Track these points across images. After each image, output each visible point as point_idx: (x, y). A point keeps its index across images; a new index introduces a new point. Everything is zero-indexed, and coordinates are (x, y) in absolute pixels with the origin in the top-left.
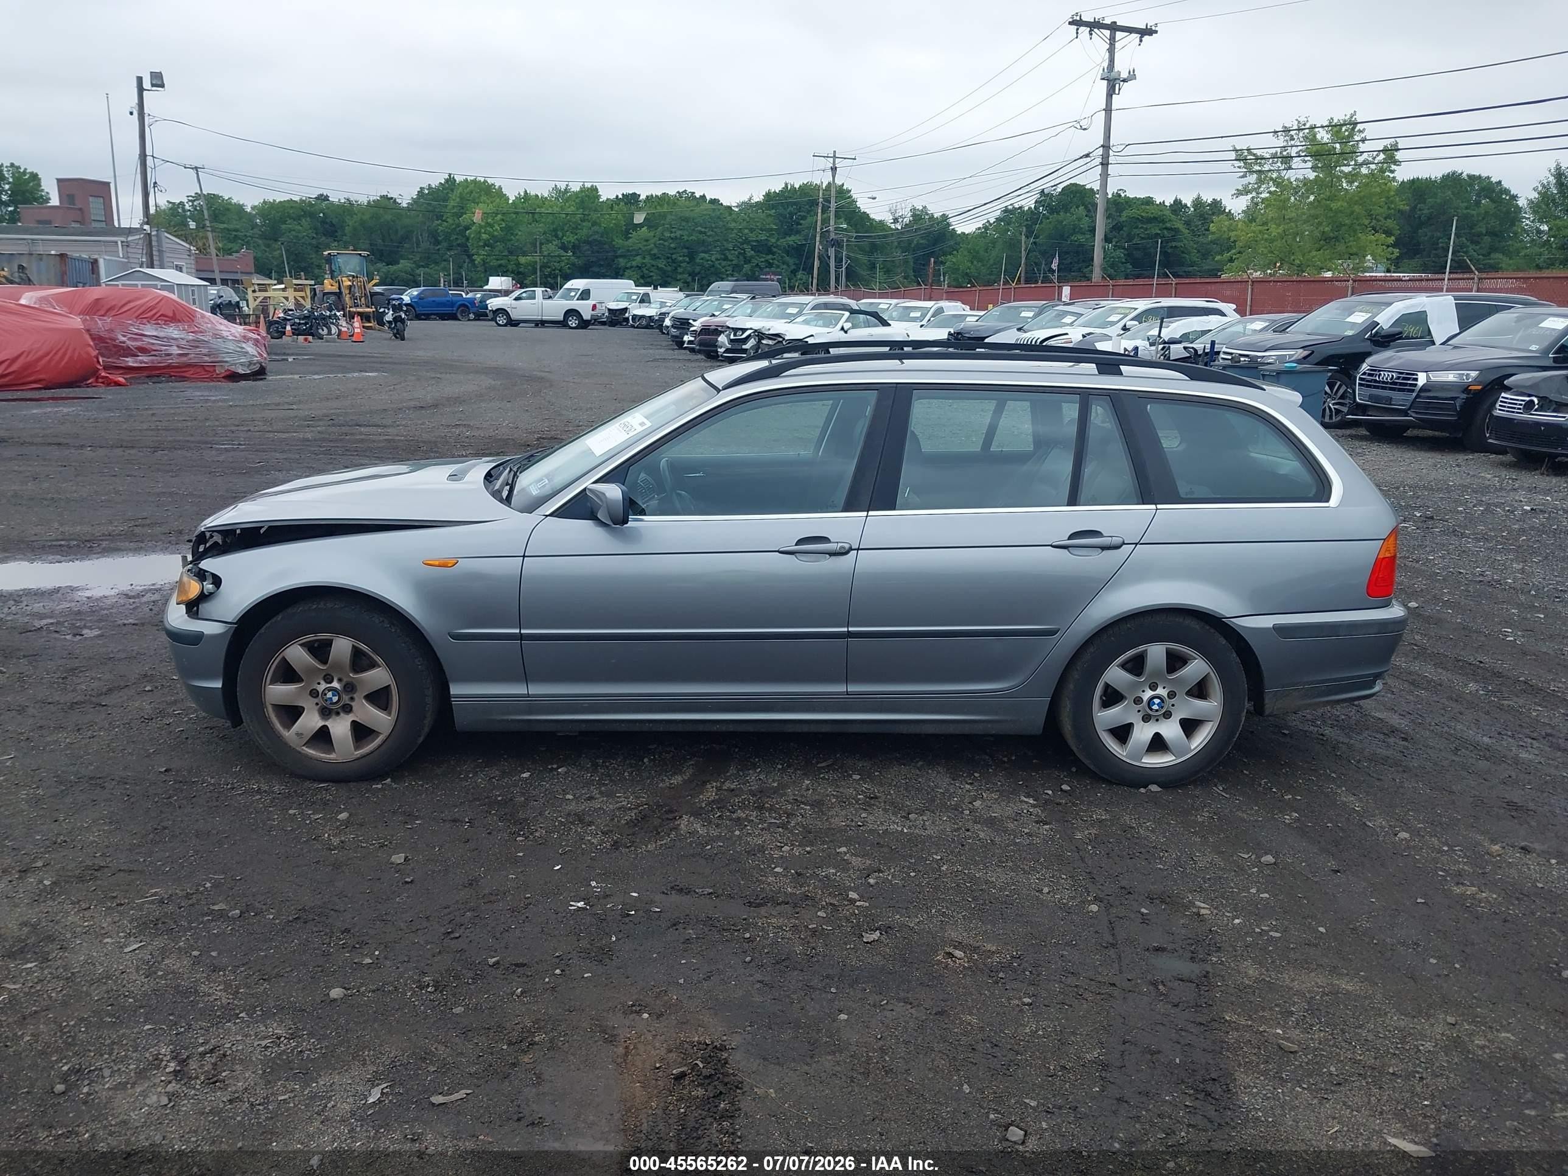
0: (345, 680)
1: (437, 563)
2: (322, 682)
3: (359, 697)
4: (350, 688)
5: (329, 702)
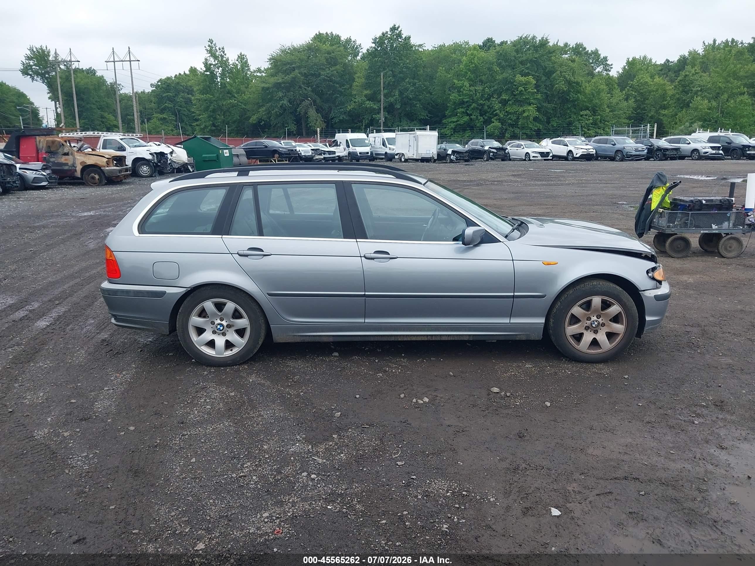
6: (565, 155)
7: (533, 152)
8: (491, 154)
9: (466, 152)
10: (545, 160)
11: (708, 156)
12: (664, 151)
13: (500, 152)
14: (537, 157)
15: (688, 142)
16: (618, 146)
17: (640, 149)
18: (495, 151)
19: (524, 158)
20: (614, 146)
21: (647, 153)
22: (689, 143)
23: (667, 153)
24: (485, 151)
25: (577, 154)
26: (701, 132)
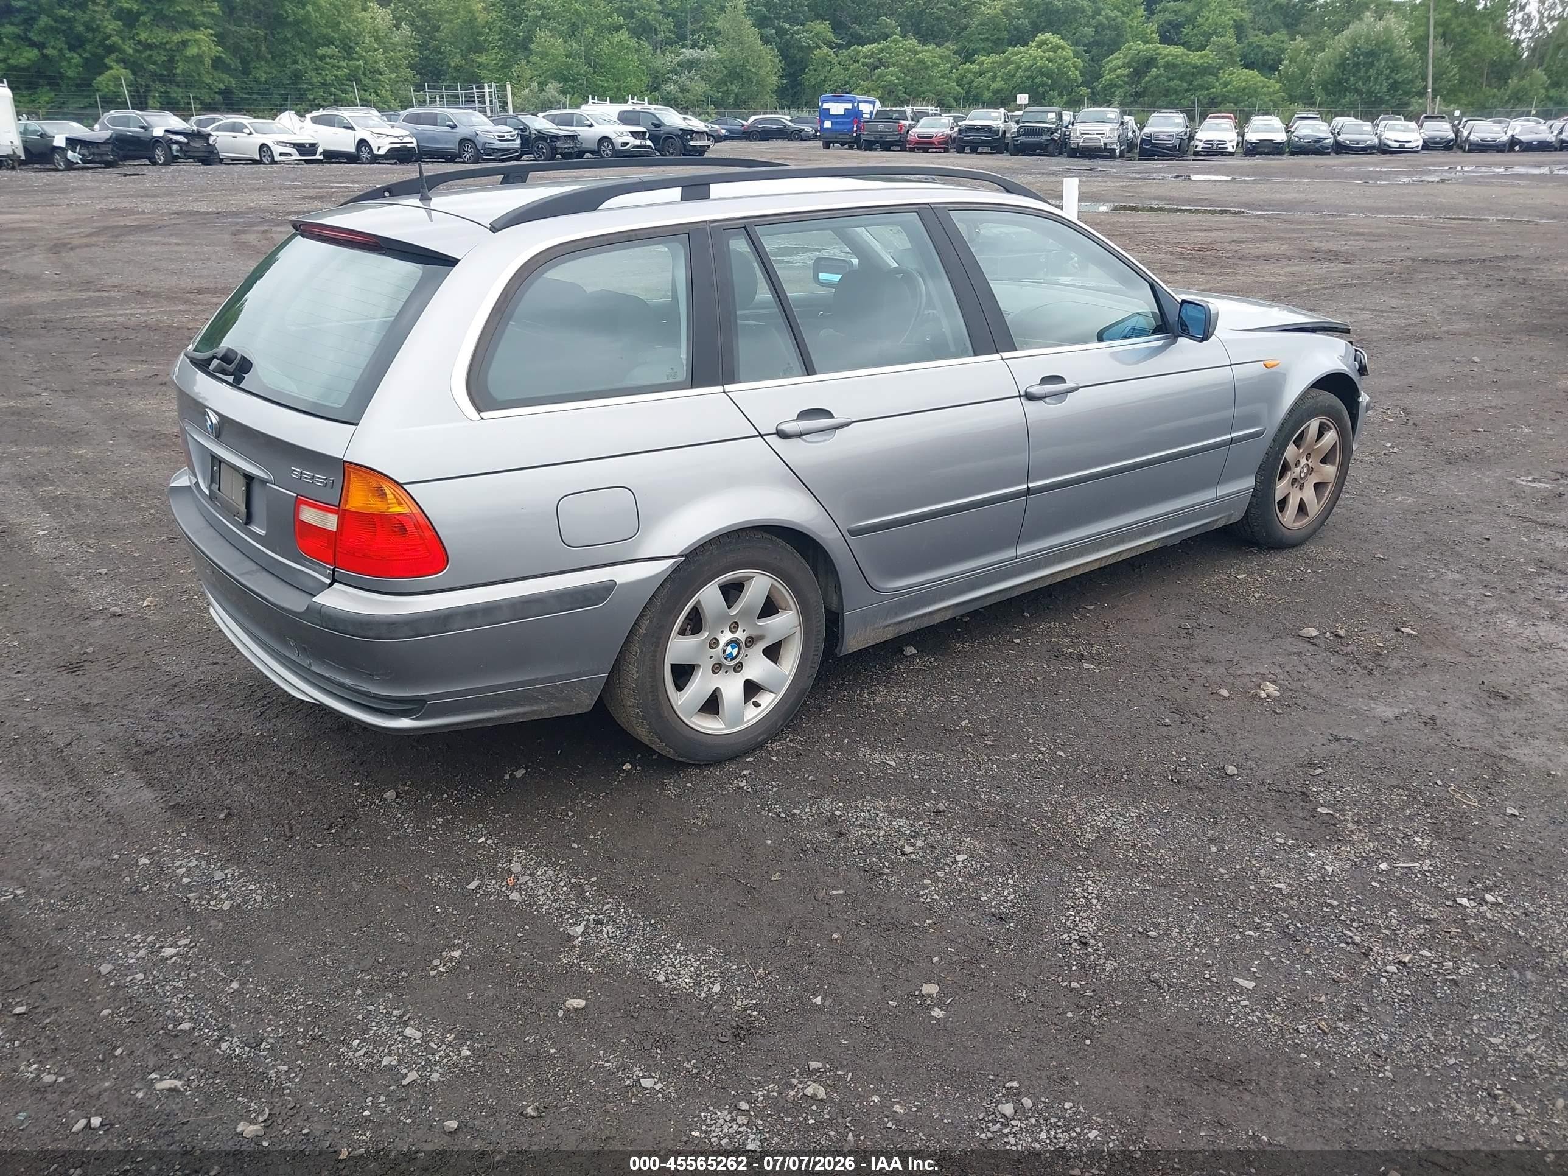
6: (353, 149)
7: (280, 143)
8: (175, 147)
9: (106, 142)
10: (307, 162)
11: (628, 151)
12: (551, 141)
13: (195, 142)
14: (291, 155)
15: (589, 123)
16: (462, 131)
17: (507, 137)
18: (183, 139)
19: (258, 158)
20: (453, 131)
21: (522, 144)
22: (591, 126)
23: (558, 144)
24: (156, 141)
25: (379, 148)
26: (596, 101)
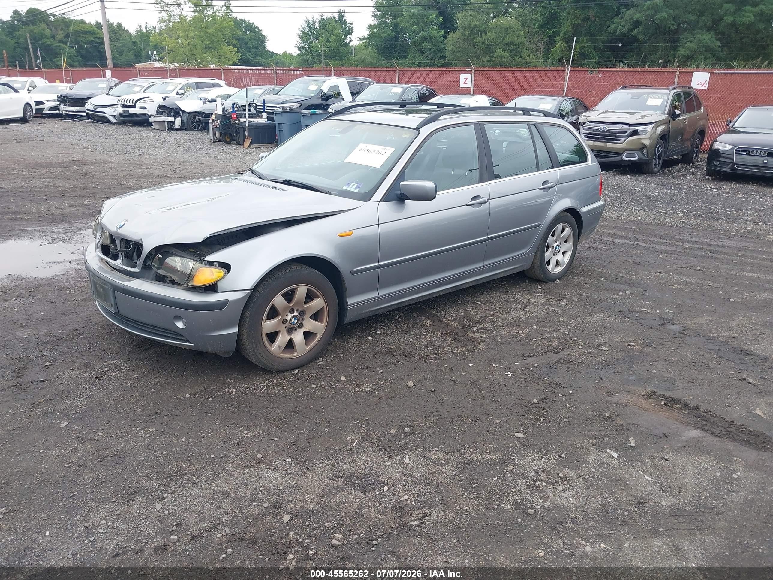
0: (300, 309)
1: (344, 234)
2: (289, 314)
3: (307, 317)
4: (302, 313)
5: (292, 324)
